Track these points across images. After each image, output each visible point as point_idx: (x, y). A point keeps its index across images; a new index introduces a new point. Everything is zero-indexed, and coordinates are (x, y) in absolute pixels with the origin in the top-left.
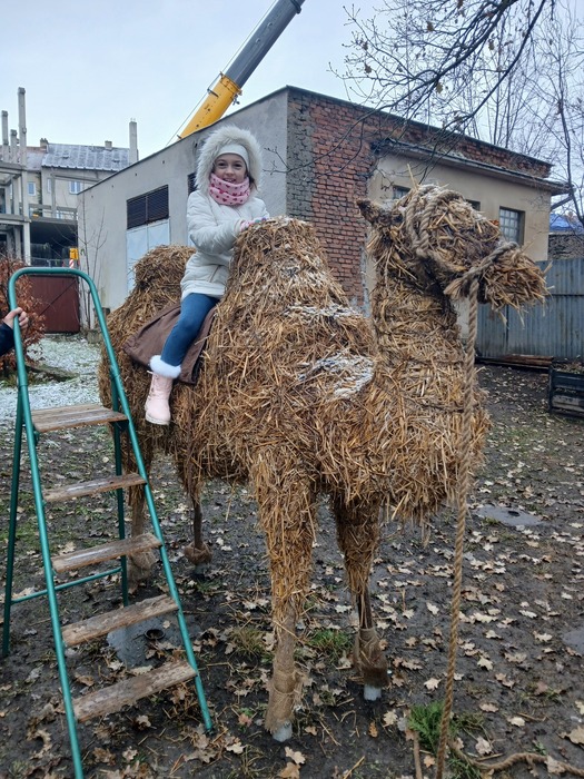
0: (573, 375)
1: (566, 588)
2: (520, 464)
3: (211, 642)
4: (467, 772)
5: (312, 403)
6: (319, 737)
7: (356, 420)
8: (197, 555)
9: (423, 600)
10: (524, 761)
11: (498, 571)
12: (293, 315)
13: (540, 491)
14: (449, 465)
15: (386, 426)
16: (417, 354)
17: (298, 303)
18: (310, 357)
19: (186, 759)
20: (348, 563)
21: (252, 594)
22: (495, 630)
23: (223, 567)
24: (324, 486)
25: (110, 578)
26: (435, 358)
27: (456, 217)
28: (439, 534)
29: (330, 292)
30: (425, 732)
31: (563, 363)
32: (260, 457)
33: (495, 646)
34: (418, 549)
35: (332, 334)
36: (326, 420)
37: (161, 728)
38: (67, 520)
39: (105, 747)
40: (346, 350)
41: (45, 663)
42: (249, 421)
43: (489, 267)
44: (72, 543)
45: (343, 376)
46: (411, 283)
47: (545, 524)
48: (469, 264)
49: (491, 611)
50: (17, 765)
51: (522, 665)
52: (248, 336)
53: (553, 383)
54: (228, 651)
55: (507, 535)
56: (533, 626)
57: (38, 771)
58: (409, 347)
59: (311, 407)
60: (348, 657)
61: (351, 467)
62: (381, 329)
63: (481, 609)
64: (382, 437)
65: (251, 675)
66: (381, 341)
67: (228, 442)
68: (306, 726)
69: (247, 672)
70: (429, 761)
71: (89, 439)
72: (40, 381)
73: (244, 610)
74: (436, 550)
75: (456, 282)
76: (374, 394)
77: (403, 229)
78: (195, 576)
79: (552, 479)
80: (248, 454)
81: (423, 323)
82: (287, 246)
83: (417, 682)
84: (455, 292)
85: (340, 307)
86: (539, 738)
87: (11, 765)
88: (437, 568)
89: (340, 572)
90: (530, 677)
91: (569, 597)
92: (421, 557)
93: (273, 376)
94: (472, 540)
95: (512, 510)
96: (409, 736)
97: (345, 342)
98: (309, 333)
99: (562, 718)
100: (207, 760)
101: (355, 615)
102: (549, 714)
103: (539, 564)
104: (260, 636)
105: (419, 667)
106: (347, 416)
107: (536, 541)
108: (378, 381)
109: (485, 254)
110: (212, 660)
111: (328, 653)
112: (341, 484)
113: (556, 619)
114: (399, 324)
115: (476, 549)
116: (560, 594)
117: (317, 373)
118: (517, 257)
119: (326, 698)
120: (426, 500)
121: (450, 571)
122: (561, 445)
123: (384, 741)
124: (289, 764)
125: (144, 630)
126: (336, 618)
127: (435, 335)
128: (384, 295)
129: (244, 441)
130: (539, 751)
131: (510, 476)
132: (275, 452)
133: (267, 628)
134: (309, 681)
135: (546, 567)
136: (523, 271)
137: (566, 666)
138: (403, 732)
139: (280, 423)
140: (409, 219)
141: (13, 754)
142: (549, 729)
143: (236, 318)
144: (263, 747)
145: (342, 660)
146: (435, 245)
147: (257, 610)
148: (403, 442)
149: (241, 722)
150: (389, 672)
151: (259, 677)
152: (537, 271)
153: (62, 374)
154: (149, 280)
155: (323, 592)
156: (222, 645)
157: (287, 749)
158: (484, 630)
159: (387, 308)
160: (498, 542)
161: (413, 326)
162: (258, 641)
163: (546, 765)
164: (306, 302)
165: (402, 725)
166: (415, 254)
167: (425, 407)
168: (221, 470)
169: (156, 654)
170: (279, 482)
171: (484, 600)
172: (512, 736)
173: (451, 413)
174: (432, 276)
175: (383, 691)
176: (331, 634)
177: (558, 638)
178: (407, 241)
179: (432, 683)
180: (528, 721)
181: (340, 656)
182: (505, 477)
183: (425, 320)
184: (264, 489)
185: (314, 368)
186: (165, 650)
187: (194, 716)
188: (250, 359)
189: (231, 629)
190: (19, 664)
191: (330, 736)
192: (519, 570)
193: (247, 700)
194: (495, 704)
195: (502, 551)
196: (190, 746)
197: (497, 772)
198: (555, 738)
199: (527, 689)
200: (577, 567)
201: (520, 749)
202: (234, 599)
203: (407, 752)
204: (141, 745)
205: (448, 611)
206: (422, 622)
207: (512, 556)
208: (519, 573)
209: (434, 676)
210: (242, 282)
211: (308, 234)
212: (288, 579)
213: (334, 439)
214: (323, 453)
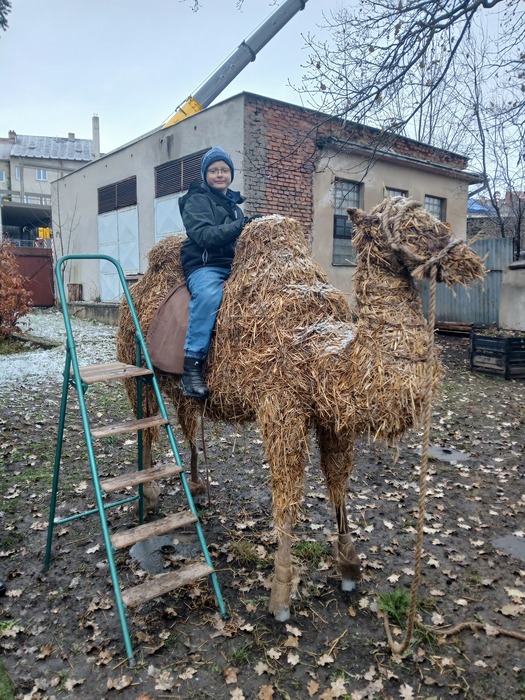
0: (490, 338)
1: (493, 507)
2: (450, 413)
3: (215, 554)
4: (427, 637)
5: (308, 358)
6: (311, 619)
7: (345, 367)
8: (194, 488)
9: (380, 519)
10: (468, 628)
11: (438, 496)
12: (290, 292)
13: (468, 434)
14: (415, 401)
15: (368, 373)
16: (390, 320)
17: (293, 282)
18: (305, 323)
19: (212, 637)
20: (329, 483)
21: (242, 517)
22: (439, 539)
23: (214, 498)
25: (122, 508)
26: (404, 323)
27: (419, 221)
28: (387, 468)
29: (316, 273)
30: (392, 611)
31: (481, 329)
32: (267, 400)
33: (440, 550)
34: (372, 480)
35: (321, 306)
36: (320, 370)
37: (185, 617)
38: (76, 464)
39: (143, 631)
40: (331, 318)
41: (82, 573)
42: (258, 372)
43: (443, 258)
44: (84, 482)
45: (331, 337)
46: (385, 268)
47: (473, 459)
48: (430, 255)
49: (435, 525)
50: (76, 646)
51: (463, 564)
52: (255, 308)
53: (474, 346)
54: (229, 559)
55: (444, 468)
56: (469, 535)
57: (94, 649)
58: (384, 314)
59: (308, 361)
60: (325, 561)
61: (341, 404)
62: (363, 302)
63: (427, 524)
64: (365, 381)
65: (250, 576)
66: (363, 310)
67: (238, 389)
68: (299, 611)
69: (247, 574)
70: (397, 631)
72: (28, 349)
73: (238, 530)
74: (387, 481)
75: (420, 268)
76: (358, 349)
77: (381, 229)
79: (476, 424)
80: (257, 398)
81: (395, 298)
82: (282, 238)
83: (382, 577)
84: (419, 275)
85: (324, 285)
86: (479, 613)
87: (71, 646)
88: (389, 495)
89: (311, 499)
90: (470, 571)
91: (495, 513)
92: (375, 487)
93: (277, 338)
94: (415, 473)
96: (380, 615)
97: (330, 311)
98: (303, 305)
99: (495, 599)
100: (229, 635)
101: (326, 531)
102: (484, 596)
103: (470, 490)
104: (253, 548)
105: (381, 567)
106: (337, 366)
107: (467, 472)
108: (359, 339)
109: (441, 248)
111: (309, 559)
112: (332, 418)
113: (487, 530)
114: (377, 298)
115: (418, 479)
116: (488, 512)
117: (311, 335)
118: (465, 249)
119: (312, 590)
120: (398, 427)
121: (399, 497)
122: (482, 397)
123: (361, 619)
124: (290, 637)
125: (159, 546)
126: (312, 534)
127: (403, 306)
128: (365, 276)
129: (254, 388)
130: (479, 621)
131: (442, 422)
132: (278, 395)
134: (297, 579)
135: (476, 492)
136: (469, 260)
137: (497, 563)
138: (375, 613)
139: (283, 373)
140: (385, 222)
141: (70, 639)
142: (486, 607)
143: (244, 294)
144: (268, 626)
145: (321, 564)
146: (405, 241)
147: (247, 529)
148: (381, 384)
149: (249, 610)
151: (257, 578)
153: (48, 343)
154: (163, 264)
156: (223, 556)
157: (287, 626)
158: (430, 539)
159: (368, 286)
160: (436, 474)
161: (388, 299)
162: (253, 551)
163: (484, 630)
164: (299, 281)
165: (374, 607)
166: (390, 247)
167: (397, 358)
168: (228, 413)
169: (172, 564)
170: (282, 418)
171: (429, 517)
172: (458, 613)
173: (416, 362)
174: (401, 263)
176: (310, 545)
177: (489, 543)
178: (384, 238)
179: (394, 578)
180: (470, 602)
181: (319, 561)
182: (438, 424)
183: (396, 295)
184: (271, 424)
185: (308, 331)
186: (178, 561)
187: (211, 607)
188: (258, 326)
189: (229, 544)
190: (60, 575)
191: (319, 617)
192: (454, 494)
193: (251, 594)
194: (442, 590)
195: (440, 481)
196: (211, 628)
197: (449, 636)
198: (491, 612)
199: (468, 580)
200: (501, 491)
201: (465, 620)
202: (227, 522)
203: (379, 626)
204: (172, 629)
205: (401, 527)
206: (381, 535)
207: (448, 484)
208: (455, 497)
209: (395, 573)
210: (247, 266)
211: (297, 229)
212: (287, 493)
213: (327, 384)
214: (318, 395)
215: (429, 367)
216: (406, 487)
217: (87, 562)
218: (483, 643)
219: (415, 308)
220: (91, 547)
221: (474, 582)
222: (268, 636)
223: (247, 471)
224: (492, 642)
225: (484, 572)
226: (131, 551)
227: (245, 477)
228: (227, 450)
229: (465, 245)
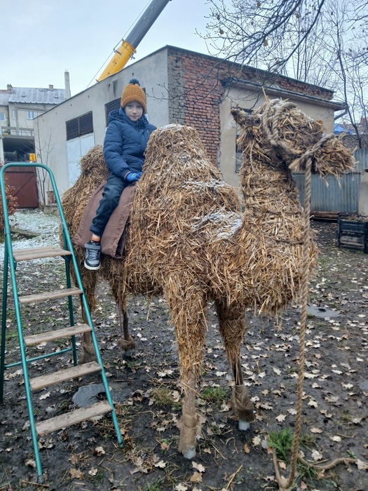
0: (352, 223)
1: (359, 354)
2: (324, 280)
3: (139, 399)
4: (309, 472)
5: (203, 243)
6: (213, 455)
7: (234, 250)
8: (126, 344)
9: (271, 366)
10: (343, 463)
11: (316, 346)
12: (188, 187)
13: (337, 296)
14: (295, 279)
15: (253, 255)
16: (272, 208)
17: (190, 179)
18: (201, 214)
19: (132, 473)
20: (227, 344)
21: (163, 367)
22: (317, 383)
23: (143, 351)
24: (212, 296)
26: (283, 211)
27: (295, 119)
29: (211, 172)
30: (279, 448)
31: (346, 216)
32: (171, 279)
33: (319, 393)
34: (265, 335)
35: (214, 199)
36: (213, 253)
37: (112, 454)
38: (41, 326)
39: (76, 468)
40: (223, 209)
42: (163, 256)
43: (317, 151)
45: (222, 225)
46: (266, 163)
47: (342, 316)
48: (305, 149)
49: (314, 371)
51: (336, 404)
52: (159, 202)
53: (340, 229)
54: (151, 403)
55: (320, 323)
56: (341, 379)
58: (266, 204)
59: (203, 246)
60: (226, 404)
61: (231, 282)
62: (248, 193)
63: (308, 370)
64: (251, 262)
65: (166, 418)
66: (248, 201)
67: (149, 270)
68: (204, 448)
69: (164, 416)
70: (283, 465)
71: (51, 274)
72: (16, 239)
73: (158, 377)
74: (276, 335)
75: (297, 161)
76: (244, 235)
77: (262, 128)
78: (126, 358)
79: (344, 288)
80: (162, 278)
81: (275, 189)
82: (182, 143)
83: (271, 417)
84: (296, 167)
85: (217, 181)
86: (351, 448)
88: (277, 346)
89: (217, 351)
90: (342, 411)
91: (361, 360)
92: (267, 340)
93: (177, 227)
94: (298, 328)
95: (321, 308)
96: (270, 452)
97: (222, 203)
98: (199, 198)
99: (364, 436)
100: (146, 471)
101: (229, 378)
102: (355, 433)
103: (341, 341)
104: (170, 393)
105: (271, 408)
106: (227, 250)
107: (338, 326)
108: (246, 226)
109: (315, 142)
110: (140, 410)
111: (214, 402)
112: (225, 293)
113: (355, 375)
114: (259, 189)
116: (355, 359)
117: (206, 224)
118: (336, 143)
119: (215, 430)
120: (280, 301)
121: (286, 348)
122: (347, 267)
123: (254, 455)
124: (195, 473)
125: (96, 393)
126: (217, 380)
127: (283, 196)
128: (249, 171)
129: (160, 269)
130: (351, 456)
131: (317, 287)
132: (180, 275)
133: (174, 388)
134: (203, 420)
135: (345, 342)
136: (340, 152)
137: (364, 403)
138: (266, 449)
139: (183, 256)
140: (265, 122)
142: (356, 443)
143: (151, 191)
144: (178, 463)
145: (223, 406)
146: (282, 137)
147: (167, 377)
148: (264, 265)
149: (163, 448)
150: (254, 412)
151: (171, 419)
152: (348, 152)
153: (30, 234)
154: (91, 169)
155: (207, 364)
156: (146, 400)
157: (193, 463)
158: (310, 383)
159: (251, 180)
160: (314, 328)
161: (269, 190)
162: (169, 396)
163: (356, 465)
164: (196, 179)
165: (265, 444)
166: (270, 144)
167: (278, 242)
168: (143, 288)
170: (183, 294)
171: (309, 364)
172: (334, 448)
173: (295, 245)
174: (280, 158)
175: (251, 424)
176: (215, 390)
177: (356, 386)
178: (264, 136)
179: (281, 418)
180: (343, 439)
181: (222, 404)
182: (315, 288)
183: (276, 186)
184: (175, 299)
185: (203, 220)
188: (162, 217)
189: (151, 390)
190: (17, 418)
191: (219, 453)
192: (328, 345)
193: (165, 434)
194: (320, 428)
195: (317, 334)
196: (131, 464)
197: (327, 471)
198: (361, 448)
199: (341, 419)
200: (364, 341)
201: (340, 456)
202: (151, 371)
203: (269, 461)
204: (100, 466)
205: (287, 373)
206: (271, 381)
207: (324, 336)
208: (329, 347)
209: (282, 413)
210: (153, 167)
211: (194, 135)
212: (190, 356)
213: (219, 265)
214: (212, 275)
215: (306, 249)
216: (291, 339)
217: (39, 407)
218: (356, 477)
219: (293, 198)
220: (44, 394)
221: (346, 420)
222: (177, 473)
223: (169, 329)
224: (363, 477)
225: (354, 412)
226: (74, 397)
227: (168, 333)
228: (154, 312)
229: (336, 139)
